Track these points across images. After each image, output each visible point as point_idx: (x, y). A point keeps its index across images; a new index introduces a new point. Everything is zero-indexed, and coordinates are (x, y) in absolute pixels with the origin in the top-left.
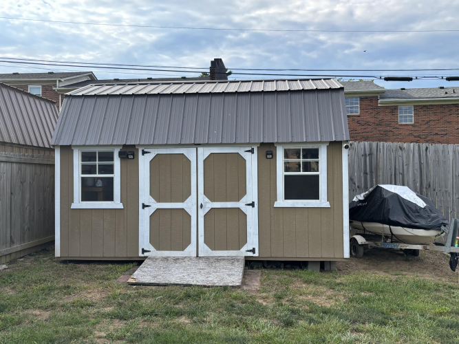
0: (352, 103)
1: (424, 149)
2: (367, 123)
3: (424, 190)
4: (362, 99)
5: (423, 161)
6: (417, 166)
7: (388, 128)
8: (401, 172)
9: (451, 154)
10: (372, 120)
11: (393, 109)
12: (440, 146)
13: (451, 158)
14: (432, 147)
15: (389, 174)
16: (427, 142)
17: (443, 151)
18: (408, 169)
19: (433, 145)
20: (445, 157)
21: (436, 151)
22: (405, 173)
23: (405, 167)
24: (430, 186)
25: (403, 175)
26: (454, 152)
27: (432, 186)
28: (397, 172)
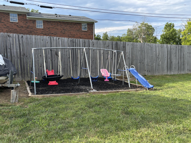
0: (14, 17)
1: (21, 37)
2: (22, 27)
3: (22, 56)
4: (19, 15)
5: (21, 42)
6: (18, 45)
7: (32, 30)
8: (10, 48)
9: (34, 40)
10: (24, 26)
11: (34, 21)
12: (28, 36)
13: (34, 42)
14: (24, 36)
15: (3, 49)
16: (22, 33)
17: (30, 38)
18: (13, 46)
19: (25, 35)
20: (31, 41)
21: (27, 38)
22: (12, 48)
23: (12, 45)
24: (24, 55)
25: (10, 49)
26: (35, 39)
27: (25, 54)
28: (8, 48)
